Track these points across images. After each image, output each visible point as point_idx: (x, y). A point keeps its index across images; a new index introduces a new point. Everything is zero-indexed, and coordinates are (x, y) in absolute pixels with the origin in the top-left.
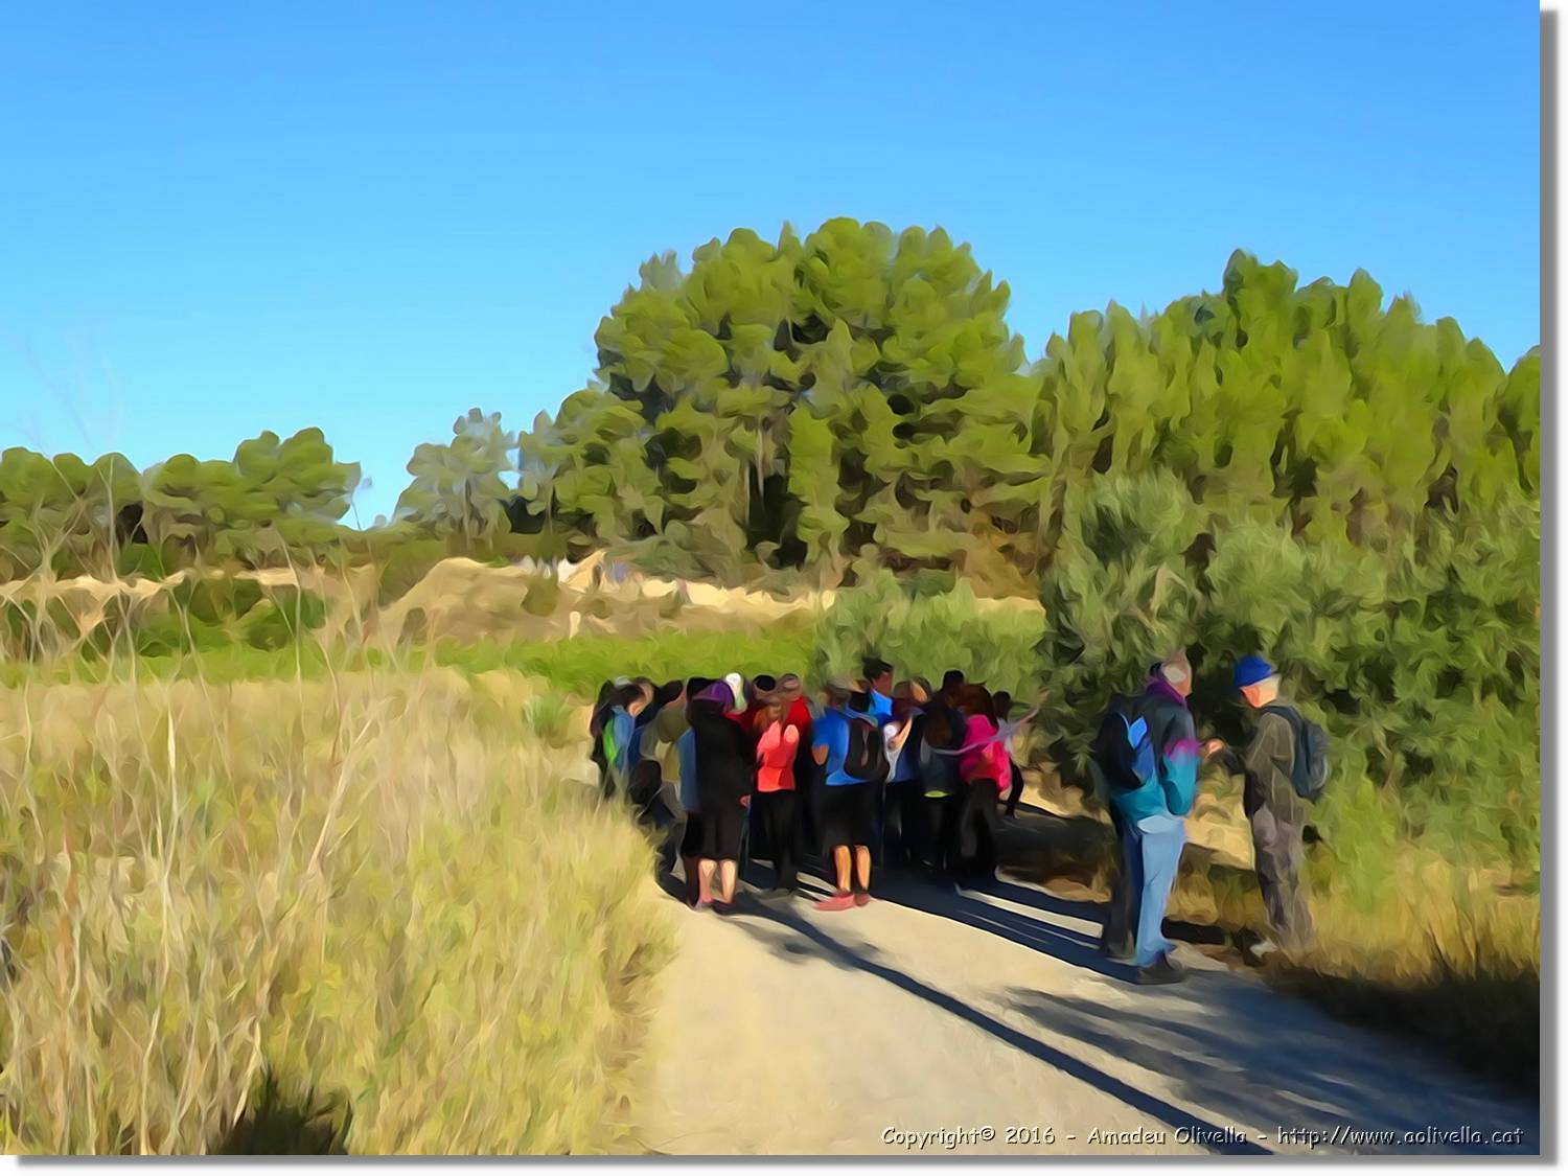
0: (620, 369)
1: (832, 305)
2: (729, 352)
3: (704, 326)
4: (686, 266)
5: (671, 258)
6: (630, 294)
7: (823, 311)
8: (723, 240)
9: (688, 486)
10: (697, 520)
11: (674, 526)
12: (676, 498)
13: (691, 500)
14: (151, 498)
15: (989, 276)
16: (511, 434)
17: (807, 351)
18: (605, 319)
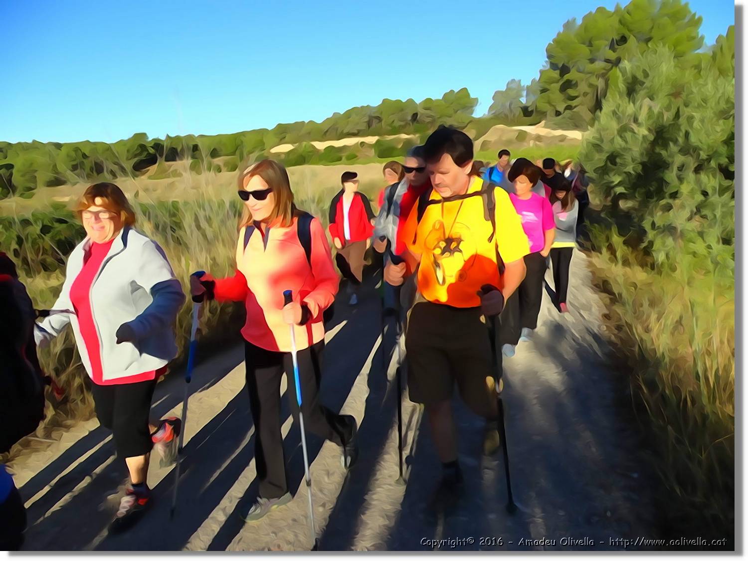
0: (553, 61)
1: (630, 31)
2: (591, 51)
3: (584, 43)
4: (579, 22)
5: (574, 20)
6: (559, 34)
7: (627, 34)
8: (594, 11)
9: (573, 98)
10: (575, 110)
11: (568, 111)
12: (570, 103)
13: (573, 103)
14: (421, 111)
15: (694, 15)
16: (524, 86)
17: (620, 49)
18: (550, 44)
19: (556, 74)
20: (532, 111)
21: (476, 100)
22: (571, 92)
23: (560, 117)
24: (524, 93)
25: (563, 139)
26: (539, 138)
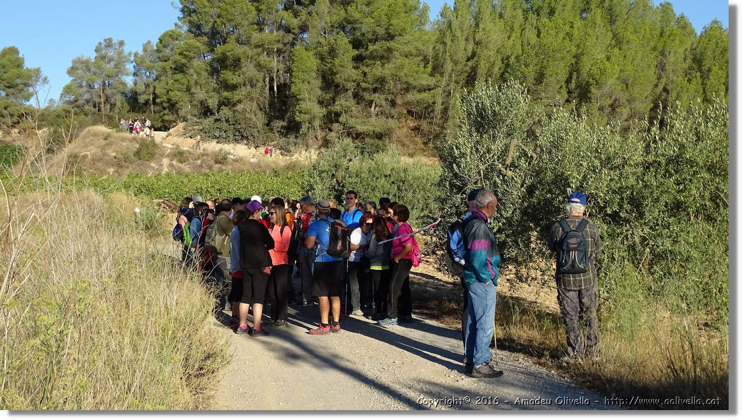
2: (258, 10)
9: (234, 88)
10: (240, 107)
12: (226, 94)
13: (236, 96)
16: (129, 54)
17: (304, 11)
19: (200, 43)
20: (147, 103)
21: (38, 71)
22: (228, 76)
23: (211, 119)
24: (130, 67)
25: (221, 159)
26: (179, 155)
